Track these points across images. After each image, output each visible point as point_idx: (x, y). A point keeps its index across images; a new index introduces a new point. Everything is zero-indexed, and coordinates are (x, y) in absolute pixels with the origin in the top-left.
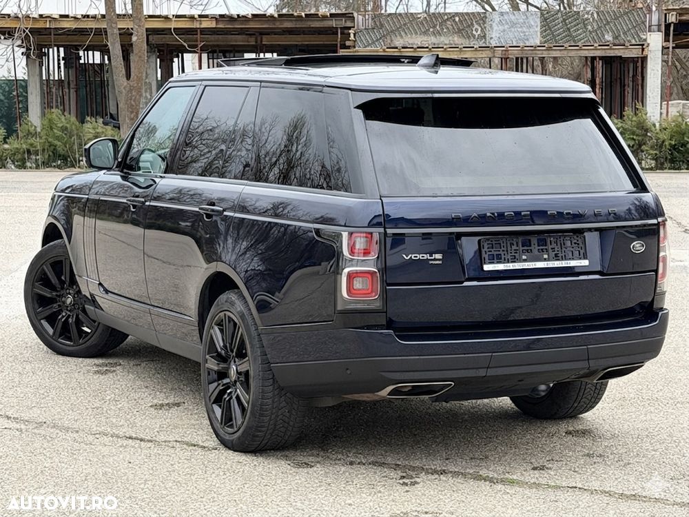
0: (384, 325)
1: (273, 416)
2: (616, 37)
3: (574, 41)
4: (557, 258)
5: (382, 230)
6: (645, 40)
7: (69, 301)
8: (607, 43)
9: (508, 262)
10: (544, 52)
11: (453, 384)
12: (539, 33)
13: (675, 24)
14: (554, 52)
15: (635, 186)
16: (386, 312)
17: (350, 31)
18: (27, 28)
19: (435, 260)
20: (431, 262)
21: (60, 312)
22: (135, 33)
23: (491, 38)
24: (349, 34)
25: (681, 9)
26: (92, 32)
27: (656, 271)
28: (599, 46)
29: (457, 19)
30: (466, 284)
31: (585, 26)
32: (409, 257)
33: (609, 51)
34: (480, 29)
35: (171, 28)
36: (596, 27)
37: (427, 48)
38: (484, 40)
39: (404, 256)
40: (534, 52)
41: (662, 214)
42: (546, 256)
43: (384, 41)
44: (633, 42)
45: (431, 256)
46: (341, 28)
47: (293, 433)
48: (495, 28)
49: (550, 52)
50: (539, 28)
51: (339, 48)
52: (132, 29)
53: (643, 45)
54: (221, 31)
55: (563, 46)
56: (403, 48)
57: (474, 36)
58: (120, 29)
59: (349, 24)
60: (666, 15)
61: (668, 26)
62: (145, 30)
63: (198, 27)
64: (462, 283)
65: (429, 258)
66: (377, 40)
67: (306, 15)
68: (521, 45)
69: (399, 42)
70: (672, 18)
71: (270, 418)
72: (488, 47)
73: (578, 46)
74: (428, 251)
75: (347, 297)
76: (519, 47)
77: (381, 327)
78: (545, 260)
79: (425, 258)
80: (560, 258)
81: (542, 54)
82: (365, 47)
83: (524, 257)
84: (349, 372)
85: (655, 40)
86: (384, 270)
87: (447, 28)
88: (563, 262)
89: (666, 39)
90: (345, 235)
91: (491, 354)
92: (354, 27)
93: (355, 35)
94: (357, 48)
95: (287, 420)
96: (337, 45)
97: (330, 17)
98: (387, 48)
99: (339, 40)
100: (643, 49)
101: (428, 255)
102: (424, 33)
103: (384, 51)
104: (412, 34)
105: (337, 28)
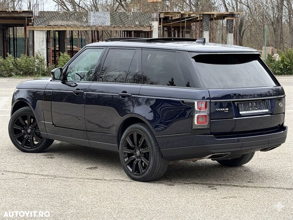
2: (140, 23)
3: (124, 24)
5: (209, 100)
6: (151, 24)
8: (137, 25)
9: (246, 111)
10: (112, 29)
11: (230, 153)
12: (109, 21)
13: (163, 18)
14: (116, 29)
15: (276, 84)
16: (210, 129)
17: (31, 19)
20: (225, 111)
23: (90, 22)
25: (165, 12)
28: (134, 26)
29: (76, 14)
31: (128, 18)
32: (218, 110)
33: (137, 29)
34: (85, 19)
36: (132, 19)
37: (64, 26)
38: (87, 23)
40: (109, 28)
43: (46, 23)
44: (147, 25)
46: (27, 17)
48: (92, 18)
49: (115, 29)
50: (110, 19)
51: (26, 25)
53: (151, 26)
55: (120, 26)
56: (54, 26)
57: (83, 21)
59: (30, 16)
60: (159, 14)
61: (160, 19)
64: (233, 118)
66: (43, 23)
67: (12, 11)
68: (103, 25)
69: (52, 23)
70: (162, 16)
72: (90, 26)
73: (125, 26)
74: (224, 108)
75: (197, 124)
76: (102, 26)
77: (209, 134)
78: (256, 110)
79: (223, 110)
81: (111, 29)
82: (38, 25)
83: (250, 109)
84: (196, 150)
85: (155, 24)
87: (72, 18)
89: (160, 24)
90: (196, 103)
92: (33, 17)
93: (33, 20)
94: (34, 26)
97: (23, 12)
99: (26, 22)
100: (151, 28)
102: (62, 20)
103: (46, 27)
104: (57, 20)
105: (25, 17)
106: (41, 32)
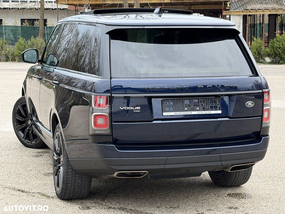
0: (111, 142)
1: (73, 184)
4: (204, 109)
5: (110, 95)
7: (29, 123)
11: (148, 172)
15: (253, 73)
16: (112, 136)
17: (228, 3)
18: (89, 4)
19: (136, 110)
20: (134, 111)
21: (26, 127)
22: (135, 5)
24: (227, 4)
26: (118, 5)
27: (262, 116)
30: (154, 122)
35: (148, 3)
37: (262, 10)
39: (120, 108)
41: (267, 87)
42: (198, 108)
43: (243, 7)
45: (134, 108)
46: (224, 2)
47: (84, 192)
51: (223, 10)
52: (134, 4)
54: (174, 4)
56: (251, 10)
58: (129, 4)
62: (139, 4)
63: (163, 2)
64: (152, 121)
65: (133, 109)
66: (240, 6)
69: (249, 7)
71: (71, 184)
74: (133, 106)
75: (94, 127)
77: (110, 143)
79: (131, 109)
80: (206, 109)
82: (235, 10)
83: (186, 109)
86: (111, 114)
88: (207, 111)
90: (93, 97)
91: (166, 158)
92: (230, 1)
93: (230, 4)
94: (231, 10)
95: (80, 185)
96: (222, 9)
98: (244, 10)
99: (223, 7)
101: (133, 107)
102: (260, 3)
103: (243, 11)
104: (256, 4)
105: (222, 2)
106: (238, 17)
